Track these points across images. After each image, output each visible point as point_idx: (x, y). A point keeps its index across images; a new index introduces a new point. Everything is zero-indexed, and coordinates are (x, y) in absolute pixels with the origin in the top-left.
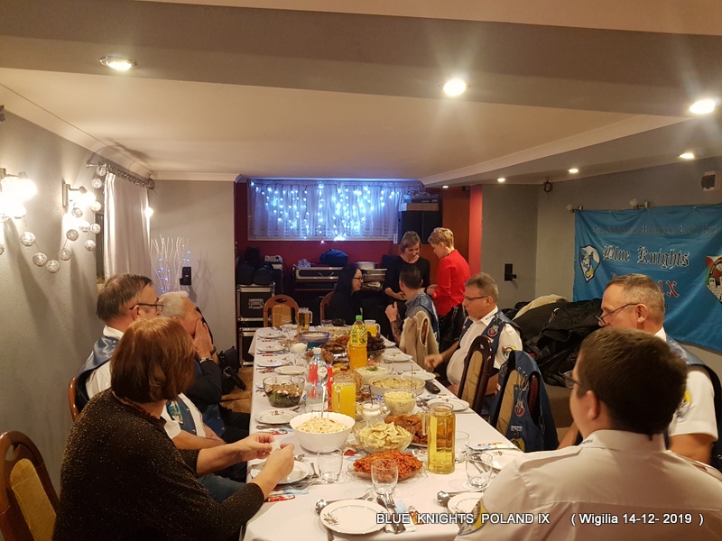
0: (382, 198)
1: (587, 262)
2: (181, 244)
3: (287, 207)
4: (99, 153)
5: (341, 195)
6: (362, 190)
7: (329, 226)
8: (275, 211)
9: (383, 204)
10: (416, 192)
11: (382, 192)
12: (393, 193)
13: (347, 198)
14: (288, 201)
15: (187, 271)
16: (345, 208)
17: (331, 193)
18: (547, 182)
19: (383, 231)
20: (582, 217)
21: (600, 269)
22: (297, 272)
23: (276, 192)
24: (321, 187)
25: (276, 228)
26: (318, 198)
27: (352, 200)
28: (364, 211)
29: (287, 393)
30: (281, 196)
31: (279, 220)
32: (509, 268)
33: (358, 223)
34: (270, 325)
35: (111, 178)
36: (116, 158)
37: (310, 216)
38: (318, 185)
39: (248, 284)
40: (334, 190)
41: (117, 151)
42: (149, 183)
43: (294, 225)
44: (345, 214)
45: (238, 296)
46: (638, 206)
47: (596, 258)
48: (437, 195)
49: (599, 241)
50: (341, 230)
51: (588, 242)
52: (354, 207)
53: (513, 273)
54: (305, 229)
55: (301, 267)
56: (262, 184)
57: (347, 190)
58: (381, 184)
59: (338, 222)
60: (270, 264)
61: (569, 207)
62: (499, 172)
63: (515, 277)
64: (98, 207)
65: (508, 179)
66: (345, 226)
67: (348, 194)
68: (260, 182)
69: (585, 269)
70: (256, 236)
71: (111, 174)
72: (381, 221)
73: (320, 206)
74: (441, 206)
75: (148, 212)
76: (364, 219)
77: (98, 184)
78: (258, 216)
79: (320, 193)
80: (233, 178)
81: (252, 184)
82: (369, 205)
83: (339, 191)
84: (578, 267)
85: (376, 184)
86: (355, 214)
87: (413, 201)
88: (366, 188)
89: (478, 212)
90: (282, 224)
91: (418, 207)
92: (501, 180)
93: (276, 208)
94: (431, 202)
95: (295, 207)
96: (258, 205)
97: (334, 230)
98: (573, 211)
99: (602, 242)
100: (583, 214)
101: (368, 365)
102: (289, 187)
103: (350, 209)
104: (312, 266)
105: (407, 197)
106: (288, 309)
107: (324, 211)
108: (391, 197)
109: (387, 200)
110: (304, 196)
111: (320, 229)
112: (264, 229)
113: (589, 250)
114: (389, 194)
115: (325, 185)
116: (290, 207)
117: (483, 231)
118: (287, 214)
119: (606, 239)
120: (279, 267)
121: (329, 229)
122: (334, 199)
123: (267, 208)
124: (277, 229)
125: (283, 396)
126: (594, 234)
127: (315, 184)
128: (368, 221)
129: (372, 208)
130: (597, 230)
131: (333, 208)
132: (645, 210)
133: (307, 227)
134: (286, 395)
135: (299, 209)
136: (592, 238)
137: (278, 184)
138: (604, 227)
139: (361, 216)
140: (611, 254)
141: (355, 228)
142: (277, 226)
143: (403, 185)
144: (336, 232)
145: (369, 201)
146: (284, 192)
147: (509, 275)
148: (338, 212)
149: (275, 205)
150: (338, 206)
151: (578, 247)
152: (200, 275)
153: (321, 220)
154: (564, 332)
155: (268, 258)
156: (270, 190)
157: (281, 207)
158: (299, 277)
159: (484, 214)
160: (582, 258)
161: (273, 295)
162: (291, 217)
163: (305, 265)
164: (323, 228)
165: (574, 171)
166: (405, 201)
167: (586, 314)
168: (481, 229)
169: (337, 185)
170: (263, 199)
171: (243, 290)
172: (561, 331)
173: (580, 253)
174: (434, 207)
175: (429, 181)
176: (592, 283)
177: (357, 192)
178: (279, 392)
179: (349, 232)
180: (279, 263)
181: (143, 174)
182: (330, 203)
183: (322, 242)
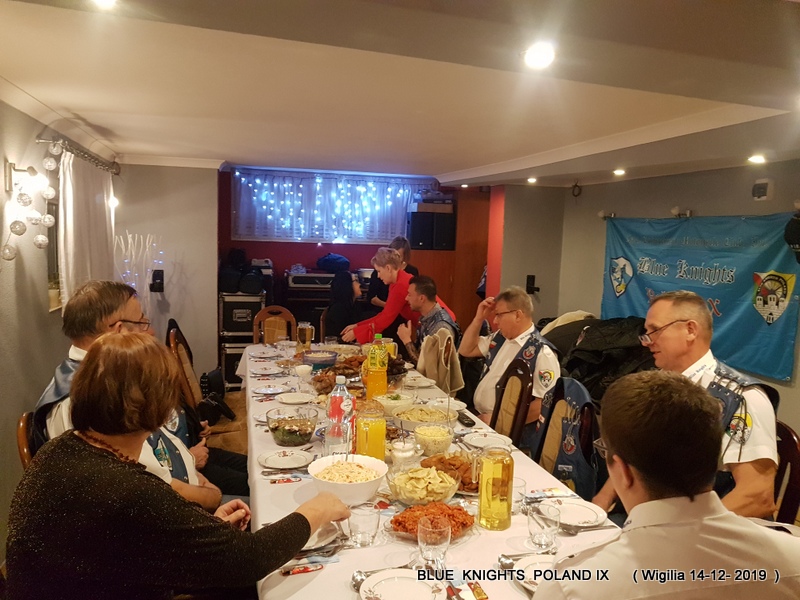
0: (388, 197)
1: (618, 275)
2: (153, 242)
3: (279, 203)
4: (52, 126)
5: (342, 191)
6: (366, 186)
7: (328, 226)
8: (265, 207)
9: (390, 203)
10: (428, 191)
11: (389, 190)
13: (349, 194)
14: (280, 195)
15: (158, 275)
16: (346, 206)
17: (330, 188)
18: (576, 186)
19: (389, 234)
20: (614, 225)
21: (633, 284)
22: (290, 279)
23: (266, 185)
24: (319, 180)
25: (266, 226)
26: (315, 193)
27: (355, 197)
28: (368, 210)
29: (296, 429)
30: (272, 189)
31: (270, 217)
32: (531, 279)
33: (361, 223)
34: (261, 341)
35: (68, 158)
36: (74, 133)
37: (305, 213)
38: (315, 178)
39: (233, 291)
40: (333, 185)
41: (76, 125)
42: (114, 167)
43: (287, 224)
44: (346, 213)
45: (221, 305)
46: (679, 215)
47: (629, 272)
48: (451, 196)
49: (633, 254)
50: (341, 231)
51: (620, 253)
52: (357, 205)
53: (536, 286)
54: (299, 229)
55: (294, 273)
56: (249, 174)
57: (349, 186)
58: (388, 180)
59: (338, 221)
60: (259, 269)
61: (601, 214)
62: (530, 172)
63: (538, 290)
64: (51, 193)
65: (540, 179)
66: (346, 227)
67: (351, 190)
68: (248, 172)
69: (616, 283)
70: (242, 235)
71: (69, 153)
72: (386, 221)
73: (318, 203)
74: (455, 208)
75: (112, 203)
76: (367, 219)
77: (50, 164)
78: (243, 212)
79: (318, 188)
80: (217, 165)
81: (237, 173)
82: (374, 203)
83: (340, 186)
84: (608, 282)
85: (383, 179)
86: (357, 213)
87: (425, 201)
88: (370, 184)
89: (498, 217)
90: (272, 222)
91: (430, 208)
92: (532, 181)
93: (266, 203)
94: (444, 203)
95: (288, 203)
96: (244, 198)
97: (334, 230)
98: (605, 218)
99: (637, 254)
100: (616, 222)
101: (388, 392)
102: (281, 179)
103: (352, 207)
104: (307, 272)
105: (417, 196)
106: (283, 323)
108: (399, 195)
109: (394, 198)
110: (299, 190)
111: (317, 230)
112: (251, 227)
113: (622, 262)
114: (397, 192)
115: (324, 178)
116: (282, 202)
117: (504, 237)
118: (278, 211)
119: (641, 251)
120: (269, 272)
121: (327, 230)
122: (334, 195)
123: (255, 203)
124: (266, 228)
125: (291, 432)
126: (627, 245)
127: (312, 177)
128: (372, 222)
129: (378, 207)
130: (630, 240)
131: (332, 206)
132: (687, 219)
133: (302, 226)
134: (296, 432)
135: (292, 206)
136: (626, 249)
137: (268, 175)
138: (639, 236)
139: (364, 215)
140: (646, 268)
141: (357, 229)
142: (266, 224)
143: (413, 182)
144: (336, 233)
145: (374, 199)
146: (275, 185)
147: (531, 288)
148: (338, 211)
149: (264, 198)
150: (338, 203)
151: (608, 259)
152: (174, 280)
153: (318, 219)
154: (597, 353)
155: (256, 262)
156: (258, 181)
157: (272, 202)
158: (292, 284)
159: (505, 218)
160: (613, 271)
161: (263, 306)
162: (284, 214)
163: (300, 271)
164: (321, 229)
165: (619, 172)
166: (415, 201)
167: (622, 334)
168: (502, 235)
169: (338, 179)
170: (250, 192)
171: (227, 299)
172: (593, 352)
173: (611, 265)
174: (447, 209)
175: (445, 179)
176: (623, 298)
177: (361, 189)
178: (287, 428)
179: (350, 234)
180: (268, 268)
181: (105, 155)
182: (330, 200)
183: (319, 244)
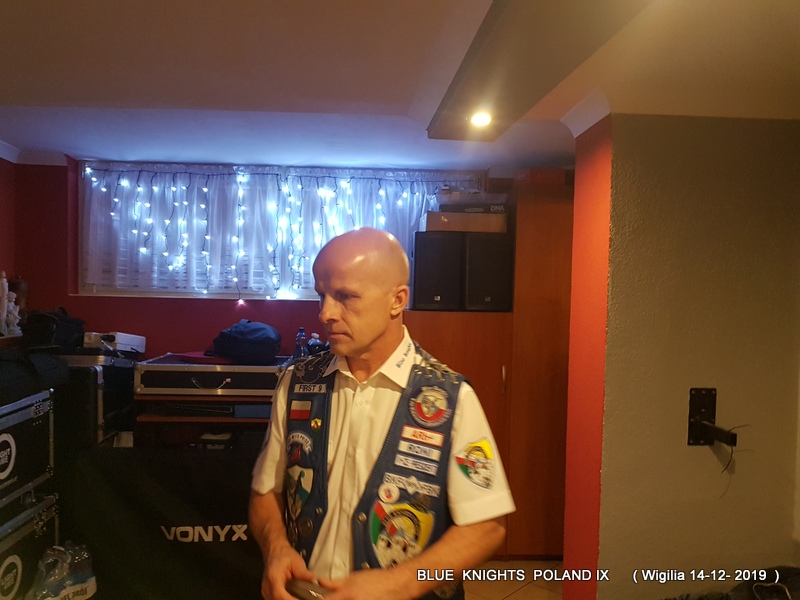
3: (162, 222)
5: (291, 199)
6: (335, 187)
7: (258, 266)
8: (135, 232)
9: (383, 218)
11: (382, 192)
12: (406, 195)
13: (301, 204)
14: (165, 209)
17: (264, 193)
22: (138, 377)
23: (140, 189)
24: (242, 178)
25: (137, 269)
26: (235, 202)
27: (312, 209)
30: (150, 197)
31: (143, 250)
32: (703, 402)
37: (215, 244)
38: (233, 174)
40: (272, 187)
43: (178, 263)
44: (296, 242)
48: (503, 198)
50: (286, 275)
52: (316, 225)
54: (203, 273)
56: (108, 171)
57: (302, 188)
58: (381, 175)
59: (281, 258)
63: (731, 439)
66: (295, 267)
68: (107, 167)
70: (93, 284)
73: (240, 222)
74: (511, 222)
78: (94, 242)
79: (241, 193)
81: (88, 170)
83: (285, 188)
85: (369, 174)
87: (444, 208)
88: (344, 184)
90: (150, 260)
91: (457, 223)
93: (135, 224)
94: (487, 210)
95: (182, 223)
96: (96, 215)
97: (272, 275)
102: (168, 177)
103: (308, 231)
105: (432, 200)
107: (246, 233)
108: (400, 203)
109: (392, 213)
110: (204, 198)
111: (237, 273)
112: (109, 270)
114: (397, 196)
115: (253, 174)
116: (167, 222)
118: (160, 238)
121: (257, 274)
122: (271, 206)
123: (116, 224)
124: (137, 271)
127: (226, 171)
131: (266, 228)
135: (189, 229)
137: (146, 170)
142: (137, 263)
143: (430, 177)
144: (275, 280)
145: (350, 212)
146: (156, 189)
148: (281, 237)
149: (135, 218)
150: (283, 223)
153: (240, 254)
155: (92, 339)
156: (125, 183)
162: (172, 245)
164: (243, 271)
169: (279, 173)
170: (106, 203)
174: (494, 223)
177: (325, 193)
182: (264, 216)
183: (241, 302)
